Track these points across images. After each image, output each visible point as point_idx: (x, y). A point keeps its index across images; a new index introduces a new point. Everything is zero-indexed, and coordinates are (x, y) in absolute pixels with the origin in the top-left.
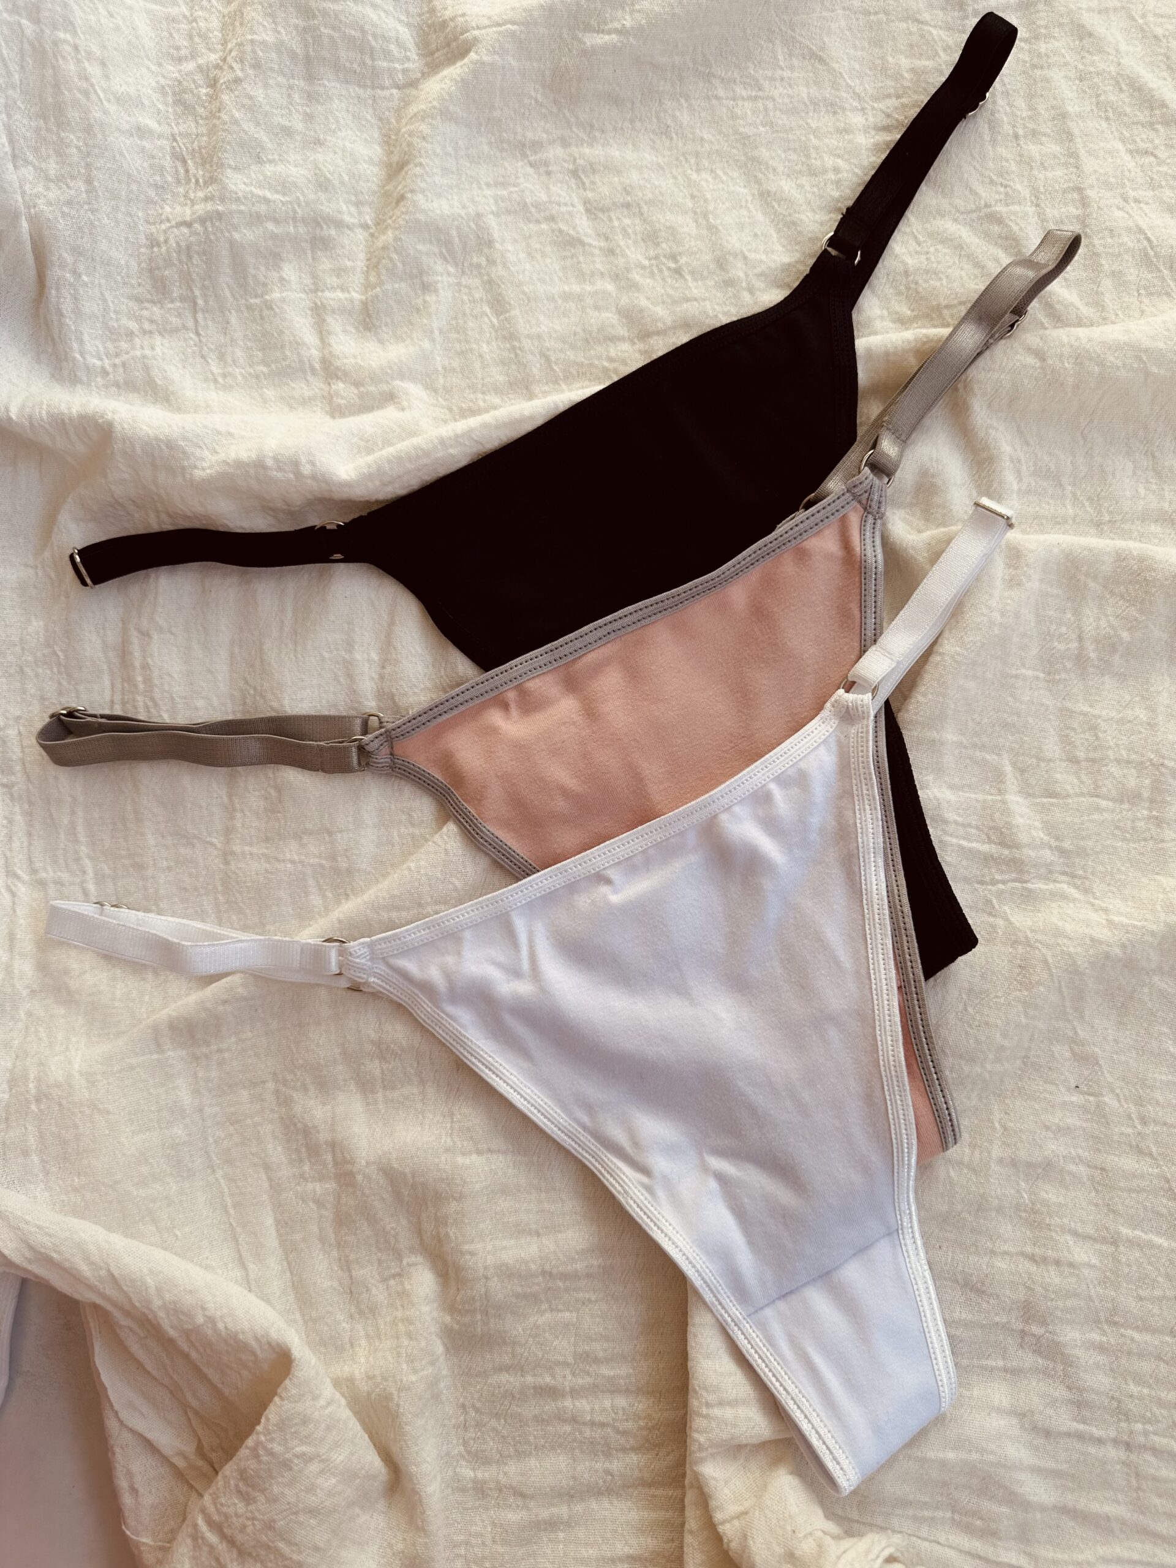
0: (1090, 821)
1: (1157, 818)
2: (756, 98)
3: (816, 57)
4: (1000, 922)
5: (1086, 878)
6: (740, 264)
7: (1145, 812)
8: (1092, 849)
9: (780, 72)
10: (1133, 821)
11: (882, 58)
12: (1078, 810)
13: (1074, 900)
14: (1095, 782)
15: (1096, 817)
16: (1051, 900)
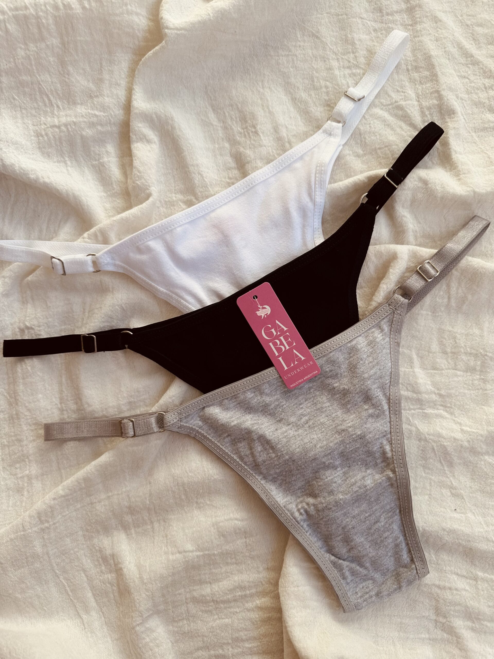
0: (453, 381)
1: (483, 379)
2: (288, 55)
3: (316, 36)
4: (414, 429)
5: (452, 408)
6: (284, 130)
7: (478, 377)
8: (454, 394)
9: (299, 43)
10: (472, 381)
11: (346, 35)
12: (447, 376)
13: (446, 418)
14: (455, 364)
15: (456, 379)
16: (436, 418)
